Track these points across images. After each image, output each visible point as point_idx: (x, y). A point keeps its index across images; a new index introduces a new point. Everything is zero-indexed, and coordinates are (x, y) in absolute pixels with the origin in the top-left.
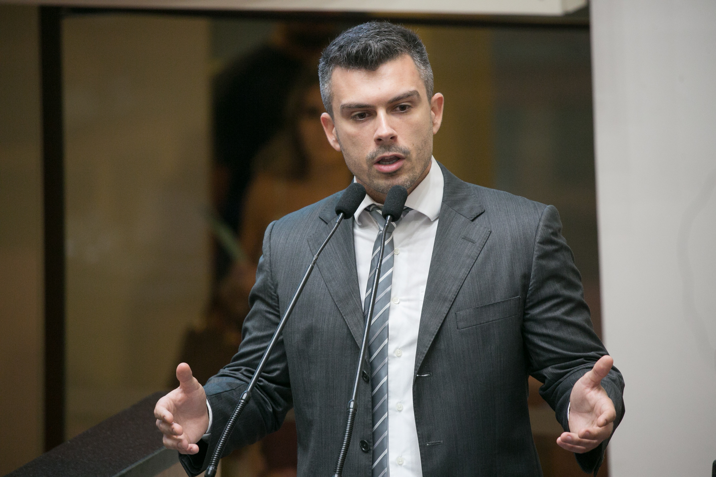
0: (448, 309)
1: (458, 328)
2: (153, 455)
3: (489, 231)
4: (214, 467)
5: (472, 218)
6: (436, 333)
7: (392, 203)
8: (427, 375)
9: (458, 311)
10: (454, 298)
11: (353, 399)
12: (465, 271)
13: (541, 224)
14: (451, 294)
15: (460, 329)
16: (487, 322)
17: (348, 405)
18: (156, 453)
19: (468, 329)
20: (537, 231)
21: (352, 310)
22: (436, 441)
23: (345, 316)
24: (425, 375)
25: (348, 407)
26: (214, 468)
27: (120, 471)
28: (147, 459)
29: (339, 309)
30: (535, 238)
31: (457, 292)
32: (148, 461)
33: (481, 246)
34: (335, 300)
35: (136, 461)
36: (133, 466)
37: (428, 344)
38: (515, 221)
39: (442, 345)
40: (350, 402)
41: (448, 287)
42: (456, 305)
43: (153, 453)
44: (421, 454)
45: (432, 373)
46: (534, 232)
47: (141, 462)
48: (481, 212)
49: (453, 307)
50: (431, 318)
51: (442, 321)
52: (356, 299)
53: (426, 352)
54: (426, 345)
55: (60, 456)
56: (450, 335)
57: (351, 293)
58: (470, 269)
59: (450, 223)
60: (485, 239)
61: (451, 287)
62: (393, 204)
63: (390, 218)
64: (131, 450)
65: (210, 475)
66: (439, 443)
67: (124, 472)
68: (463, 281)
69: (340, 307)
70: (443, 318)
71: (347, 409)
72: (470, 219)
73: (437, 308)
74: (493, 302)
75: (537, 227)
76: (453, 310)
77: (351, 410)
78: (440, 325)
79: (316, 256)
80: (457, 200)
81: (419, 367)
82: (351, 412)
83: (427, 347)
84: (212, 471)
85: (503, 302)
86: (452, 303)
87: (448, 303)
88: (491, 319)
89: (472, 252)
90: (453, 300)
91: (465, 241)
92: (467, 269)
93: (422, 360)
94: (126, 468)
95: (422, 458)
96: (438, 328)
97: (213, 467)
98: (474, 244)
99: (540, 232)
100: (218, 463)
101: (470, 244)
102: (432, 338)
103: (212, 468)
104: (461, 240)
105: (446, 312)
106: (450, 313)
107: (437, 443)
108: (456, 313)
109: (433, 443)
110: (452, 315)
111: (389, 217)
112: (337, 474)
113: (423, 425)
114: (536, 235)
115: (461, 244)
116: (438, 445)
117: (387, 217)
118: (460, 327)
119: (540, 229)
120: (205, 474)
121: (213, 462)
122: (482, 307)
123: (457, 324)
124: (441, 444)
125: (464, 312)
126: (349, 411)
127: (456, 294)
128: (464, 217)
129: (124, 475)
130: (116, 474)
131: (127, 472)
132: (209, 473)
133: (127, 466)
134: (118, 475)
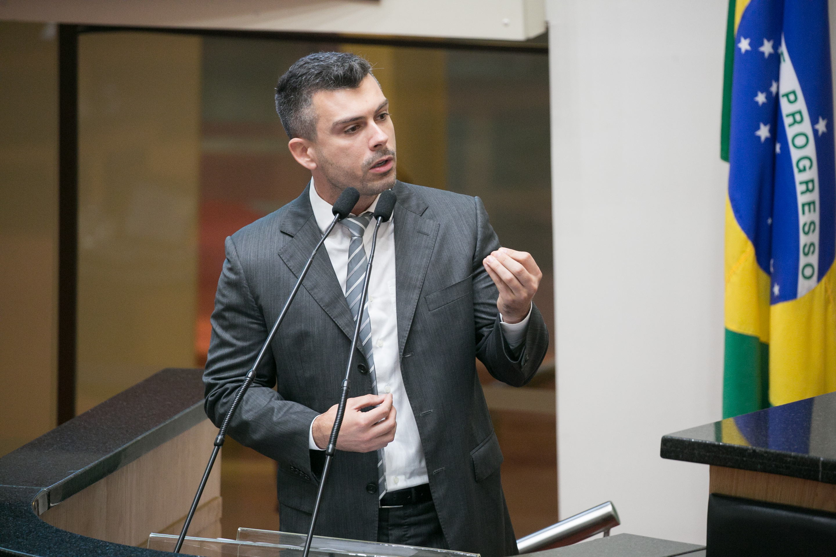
0: (418, 296)
1: (429, 310)
3: (438, 224)
5: (420, 213)
6: (412, 318)
7: (383, 206)
8: (410, 355)
9: (426, 296)
10: (422, 285)
11: (347, 378)
12: (426, 260)
13: (478, 212)
14: (419, 281)
15: (431, 311)
16: (453, 301)
17: (342, 384)
18: (167, 422)
19: (439, 310)
20: (476, 218)
21: (341, 312)
22: (427, 411)
23: (334, 318)
24: (408, 356)
25: (342, 385)
26: (222, 437)
27: (136, 438)
28: (159, 427)
29: (328, 313)
30: (477, 225)
31: (423, 280)
32: (159, 429)
33: (435, 238)
34: (322, 306)
35: (150, 429)
37: (408, 328)
38: (456, 212)
39: (419, 327)
40: (343, 381)
41: (415, 276)
42: (424, 290)
43: (165, 422)
44: (417, 424)
45: (414, 353)
46: (475, 220)
48: (426, 207)
49: (422, 292)
50: (405, 305)
51: (415, 307)
52: (343, 303)
53: (407, 335)
54: (406, 329)
56: (424, 317)
57: (337, 297)
58: (430, 258)
59: (404, 219)
60: (437, 231)
61: (417, 276)
64: (145, 419)
65: (218, 443)
66: (429, 412)
67: (139, 438)
68: (426, 269)
69: (327, 311)
70: (416, 304)
71: (341, 387)
72: (419, 215)
73: (409, 296)
74: (454, 283)
75: (475, 215)
76: (422, 296)
77: (345, 388)
78: (414, 310)
80: (404, 199)
81: (403, 349)
82: (345, 390)
83: (407, 331)
85: (463, 281)
86: (420, 290)
87: (418, 290)
88: (456, 298)
89: (429, 243)
90: (421, 287)
91: (420, 234)
92: (428, 258)
93: (405, 343)
94: (141, 435)
95: (418, 427)
96: (414, 312)
97: (221, 436)
98: (428, 236)
99: (479, 219)
101: (425, 237)
102: (410, 322)
103: (221, 438)
104: (417, 233)
105: (418, 298)
106: (420, 298)
107: (428, 412)
108: (425, 298)
109: (425, 413)
110: (422, 300)
111: (380, 218)
113: (414, 398)
114: (476, 221)
115: (418, 238)
116: (429, 414)
118: (431, 309)
119: (479, 216)
121: (222, 432)
122: (446, 289)
123: (428, 307)
124: (432, 413)
125: (432, 295)
126: (343, 389)
127: (423, 281)
128: (414, 214)
129: (139, 441)
130: (132, 440)
131: (142, 438)
132: (218, 441)
133: (142, 433)
134: (134, 441)
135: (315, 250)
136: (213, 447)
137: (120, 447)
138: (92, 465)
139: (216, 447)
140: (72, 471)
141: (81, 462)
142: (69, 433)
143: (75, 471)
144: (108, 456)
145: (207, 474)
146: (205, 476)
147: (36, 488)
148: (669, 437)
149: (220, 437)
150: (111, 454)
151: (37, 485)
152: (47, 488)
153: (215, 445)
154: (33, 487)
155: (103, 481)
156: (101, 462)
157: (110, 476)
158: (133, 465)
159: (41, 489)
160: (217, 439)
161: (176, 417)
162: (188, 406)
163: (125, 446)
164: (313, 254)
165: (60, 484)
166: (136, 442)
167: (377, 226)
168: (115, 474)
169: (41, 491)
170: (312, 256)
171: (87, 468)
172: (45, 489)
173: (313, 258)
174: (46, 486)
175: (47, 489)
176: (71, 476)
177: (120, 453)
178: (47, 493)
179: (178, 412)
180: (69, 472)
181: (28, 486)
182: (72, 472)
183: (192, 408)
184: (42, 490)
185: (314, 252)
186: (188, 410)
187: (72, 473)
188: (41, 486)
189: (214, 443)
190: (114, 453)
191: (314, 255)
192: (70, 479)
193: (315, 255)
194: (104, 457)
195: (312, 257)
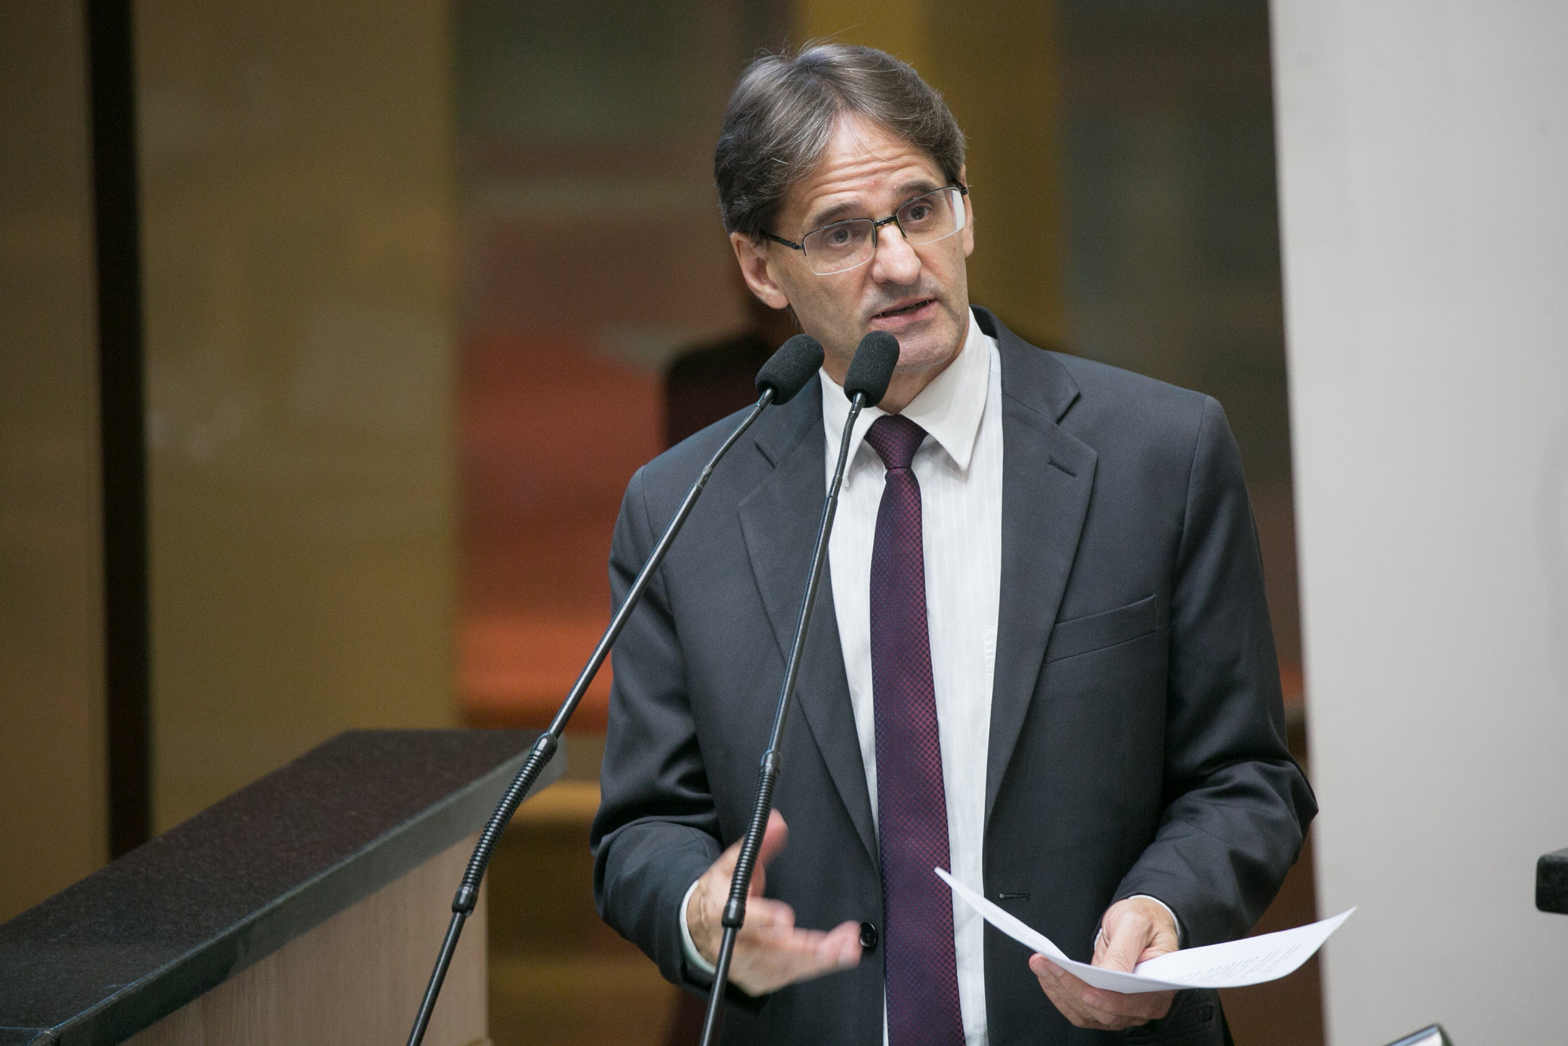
2: (342, 864)
4: (473, 887)
7: (864, 367)
17: (762, 761)
18: (347, 861)
25: (762, 765)
26: (472, 890)
27: (271, 900)
32: (330, 876)
35: (305, 878)
36: (300, 889)
40: (764, 754)
43: (343, 860)
47: (315, 880)
55: (142, 869)
62: (867, 368)
63: (861, 397)
64: (294, 854)
65: (463, 905)
67: (279, 901)
77: (768, 770)
79: (708, 467)
82: (768, 775)
84: (467, 896)
94: (283, 893)
97: (470, 887)
100: (481, 878)
103: (469, 891)
111: (859, 396)
112: (736, 899)
117: (854, 397)
120: (453, 903)
121: (470, 878)
129: (279, 907)
130: (262, 905)
131: (286, 902)
132: (462, 901)
133: (287, 889)
134: (267, 908)
135: (710, 465)
136: (451, 913)
137: (232, 923)
138: (163, 969)
139: (458, 915)
140: (114, 986)
141: (138, 962)
142: (109, 894)
143: (120, 986)
144: (203, 946)
145: (436, 983)
146: (432, 987)
147: (27, 1029)
148: (1555, 860)
149: (465, 891)
150: (211, 941)
151: (27, 1023)
152: (52, 1029)
153: (455, 909)
154: (19, 1028)
155: (193, 1008)
156: (185, 963)
157: (210, 994)
158: (268, 967)
159: (37, 1031)
160: (459, 894)
161: (370, 847)
162: (400, 820)
163: (246, 921)
164: (704, 473)
165: (86, 1018)
166: (272, 911)
167: (852, 415)
168: (223, 987)
169: (37, 1036)
170: (702, 477)
171: (151, 976)
172: (48, 1033)
173: (704, 482)
174: (50, 1024)
175: (53, 1031)
176: (113, 998)
177: (233, 936)
178: (53, 1040)
179: (375, 835)
180: (108, 987)
181: (5, 1026)
182: (114, 988)
183: (410, 823)
184: (40, 1033)
185: (707, 469)
186: (399, 830)
187: (114, 991)
188: (38, 1025)
189: (451, 905)
190: (217, 938)
191: (706, 476)
192: (110, 1005)
193: (708, 475)
194: (193, 951)
195: (700, 480)
